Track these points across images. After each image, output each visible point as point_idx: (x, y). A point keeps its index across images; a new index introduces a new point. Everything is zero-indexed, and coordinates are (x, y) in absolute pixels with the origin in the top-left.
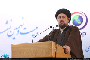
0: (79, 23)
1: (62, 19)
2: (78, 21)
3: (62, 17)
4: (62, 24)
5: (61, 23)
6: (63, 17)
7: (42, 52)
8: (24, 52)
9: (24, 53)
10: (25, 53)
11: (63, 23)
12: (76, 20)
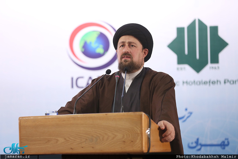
0: (100, 50)
1: (126, 49)
2: (96, 45)
3: (127, 45)
4: (125, 61)
5: (123, 59)
6: (130, 45)
7: (113, 138)
8: (59, 139)
9: (57, 140)
10: (61, 140)
11: (129, 59)
12: (91, 43)
